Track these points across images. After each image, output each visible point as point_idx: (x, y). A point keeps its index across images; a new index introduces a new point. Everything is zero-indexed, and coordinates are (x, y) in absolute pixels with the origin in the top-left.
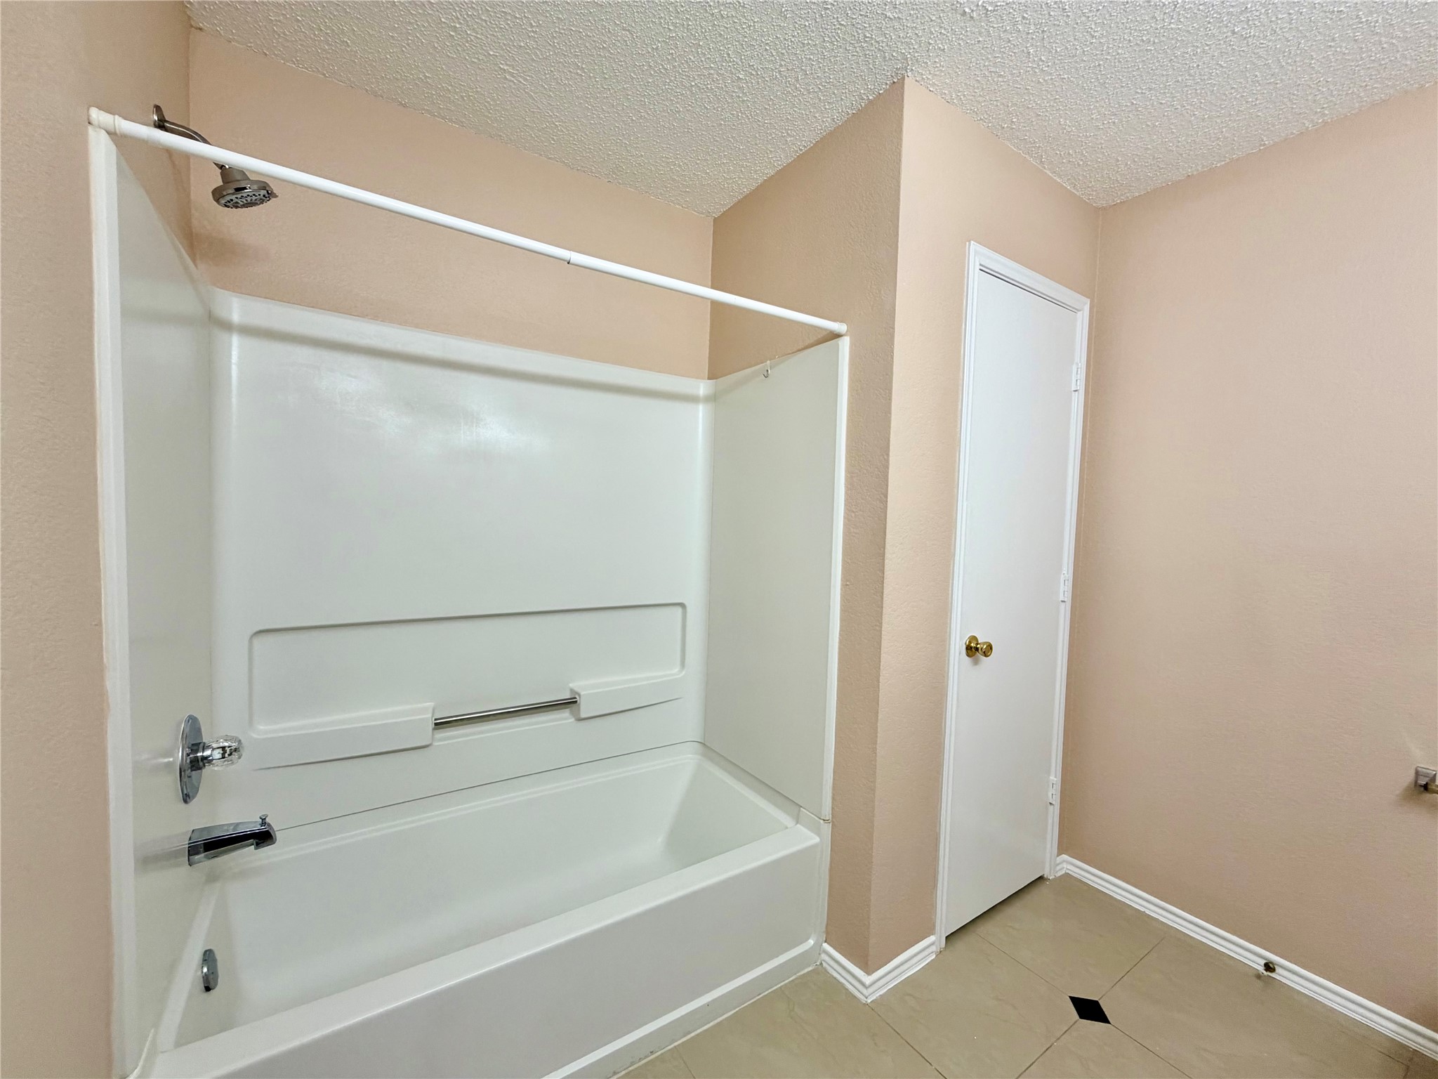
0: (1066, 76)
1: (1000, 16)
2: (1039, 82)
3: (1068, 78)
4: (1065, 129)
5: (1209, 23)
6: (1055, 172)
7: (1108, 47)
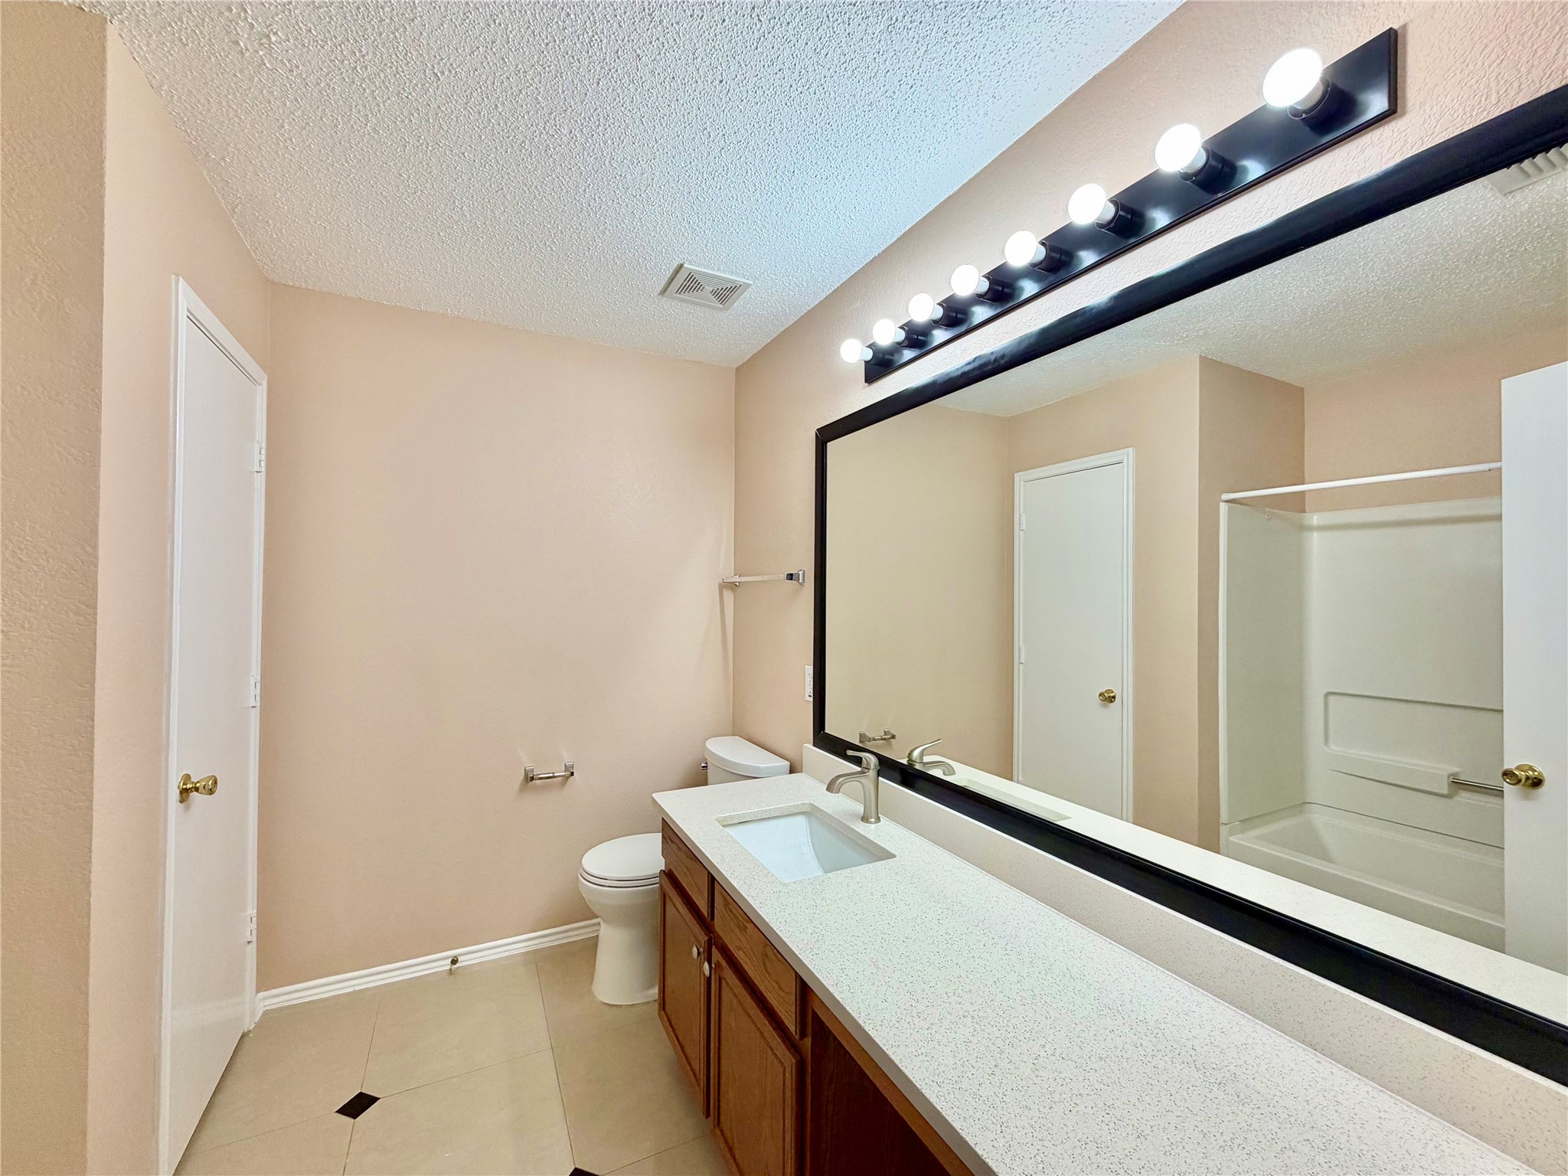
0: (305, 168)
1: (274, 79)
2: (277, 152)
3: (307, 171)
4: (277, 202)
5: (429, 218)
6: (242, 227)
7: (354, 177)
